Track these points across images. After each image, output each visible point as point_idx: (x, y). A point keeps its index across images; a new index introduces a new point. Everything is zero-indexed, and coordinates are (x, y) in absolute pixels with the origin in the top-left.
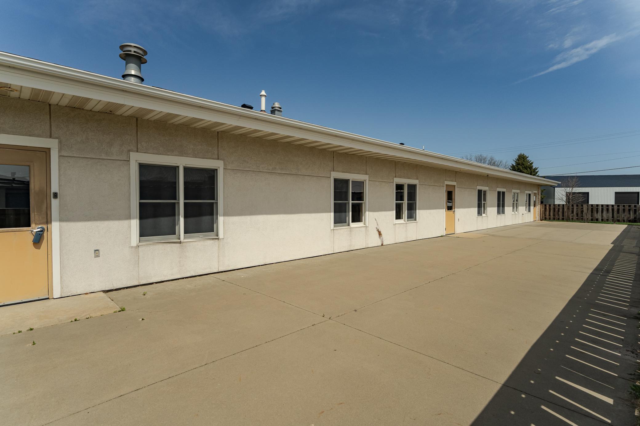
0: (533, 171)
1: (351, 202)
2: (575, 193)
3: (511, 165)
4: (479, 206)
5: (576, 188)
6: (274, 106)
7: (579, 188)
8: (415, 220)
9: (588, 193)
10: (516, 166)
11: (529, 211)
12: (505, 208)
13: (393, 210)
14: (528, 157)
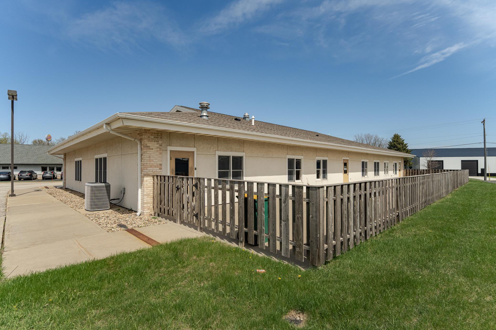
0: (404, 146)
1: (295, 170)
2: (433, 161)
3: (389, 142)
4: (363, 171)
5: (433, 158)
6: (245, 115)
7: (435, 158)
8: (327, 179)
9: (443, 161)
10: (393, 142)
11: (396, 173)
12: (380, 172)
13: (315, 174)
14: (400, 136)
